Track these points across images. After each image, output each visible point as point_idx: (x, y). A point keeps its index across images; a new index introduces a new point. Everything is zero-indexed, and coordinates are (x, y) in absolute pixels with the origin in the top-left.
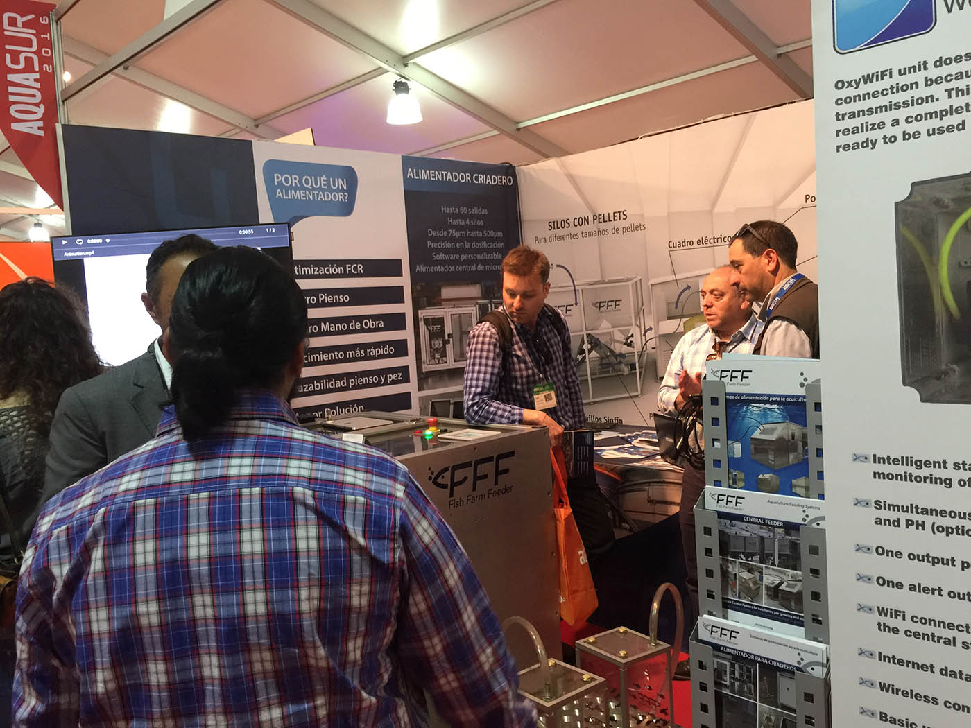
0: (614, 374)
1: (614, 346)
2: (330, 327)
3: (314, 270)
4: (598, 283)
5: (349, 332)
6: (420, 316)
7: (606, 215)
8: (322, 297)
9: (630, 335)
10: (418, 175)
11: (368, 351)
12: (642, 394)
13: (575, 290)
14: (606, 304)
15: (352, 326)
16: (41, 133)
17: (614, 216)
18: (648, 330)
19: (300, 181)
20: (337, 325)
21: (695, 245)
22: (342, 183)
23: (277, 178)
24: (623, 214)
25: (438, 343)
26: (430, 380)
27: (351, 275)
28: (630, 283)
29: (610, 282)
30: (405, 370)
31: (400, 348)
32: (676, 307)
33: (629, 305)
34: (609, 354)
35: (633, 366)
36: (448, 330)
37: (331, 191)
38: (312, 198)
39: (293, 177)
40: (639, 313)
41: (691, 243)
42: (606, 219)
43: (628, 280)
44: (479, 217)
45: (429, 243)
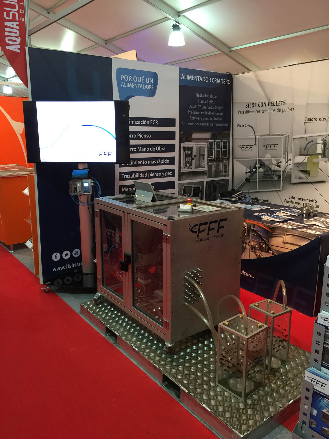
0: (270, 179)
1: (271, 166)
2: (141, 149)
3: (136, 122)
4: (267, 135)
5: (150, 152)
6: (182, 146)
7: (275, 102)
8: (139, 135)
9: (280, 162)
10: (186, 78)
11: (158, 161)
12: (282, 190)
13: (255, 138)
14: (270, 146)
15: (151, 149)
16: (19, 51)
17: (279, 103)
18: (289, 160)
19: (132, 79)
20: (144, 149)
21: (318, 121)
22: (151, 81)
23: (122, 77)
24: (283, 102)
25: (189, 159)
26: (184, 176)
27: (152, 125)
28: (283, 137)
29: (273, 135)
30: (173, 171)
31: (172, 161)
32: (305, 150)
33: (281, 148)
34: (268, 170)
35: (279, 177)
36: (194, 153)
37: (146, 84)
38: (137, 87)
39: (129, 76)
40: (286, 152)
41: (316, 119)
42: (275, 104)
43: (282, 135)
44: (213, 99)
45: (189, 111)
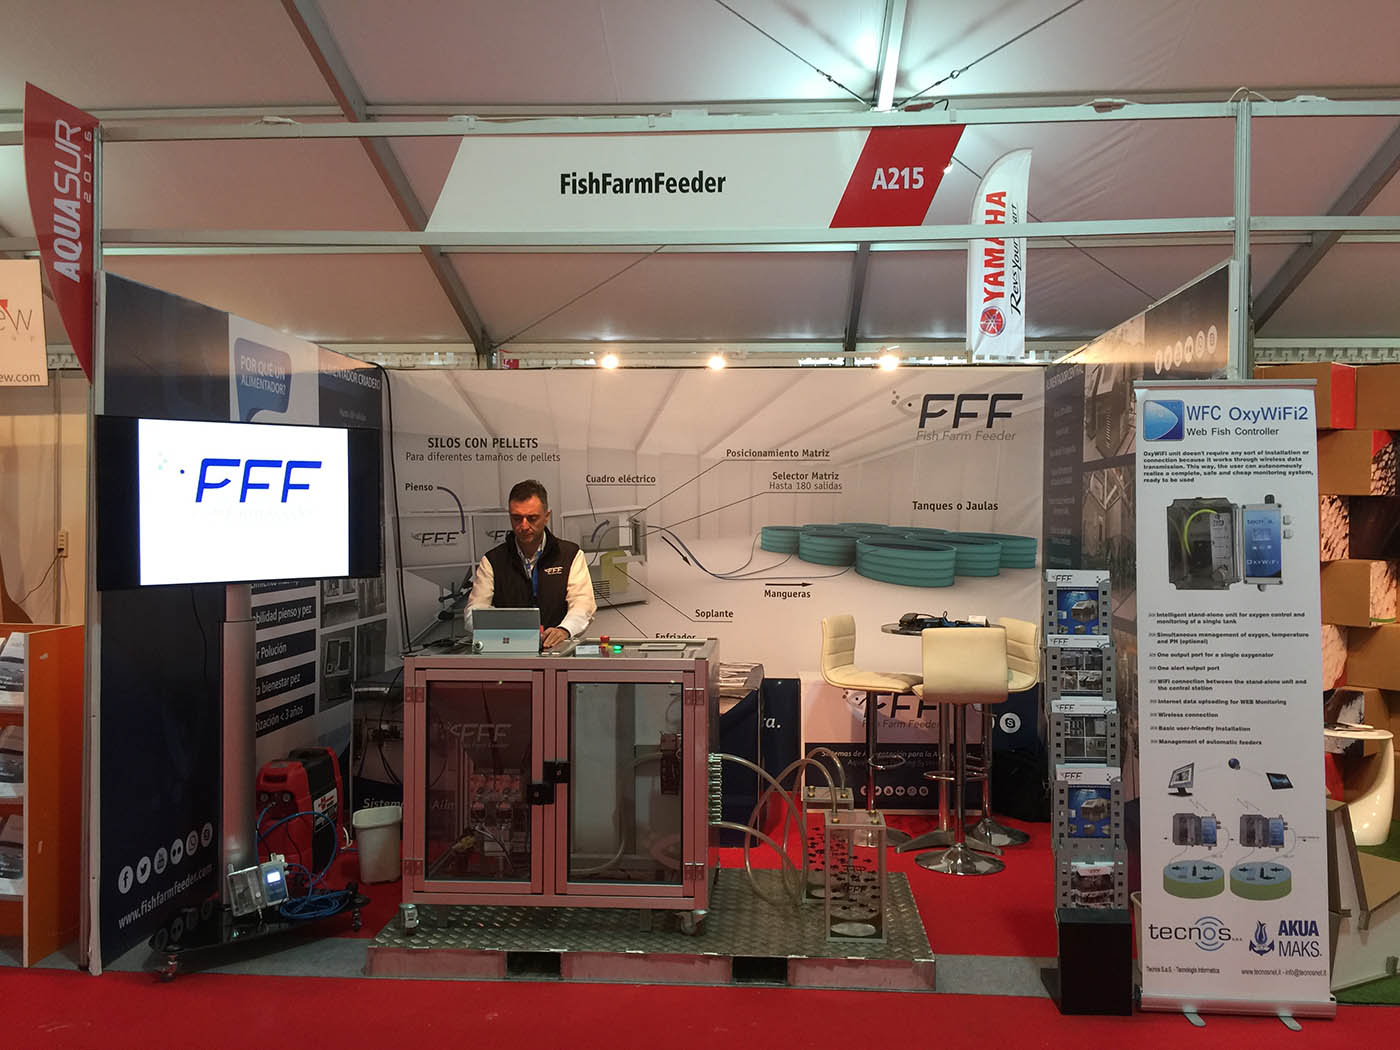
4: (496, 511)
7: (511, 440)
13: (462, 516)
16: (77, 278)
17: (521, 443)
19: (257, 367)
21: (616, 482)
22: (282, 373)
23: (243, 361)
24: (532, 442)
26: (328, 616)
30: (313, 602)
32: (592, 540)
37: (275, 380)
39: (253, 360)
41: (612, 479)
42: (511, 444)
